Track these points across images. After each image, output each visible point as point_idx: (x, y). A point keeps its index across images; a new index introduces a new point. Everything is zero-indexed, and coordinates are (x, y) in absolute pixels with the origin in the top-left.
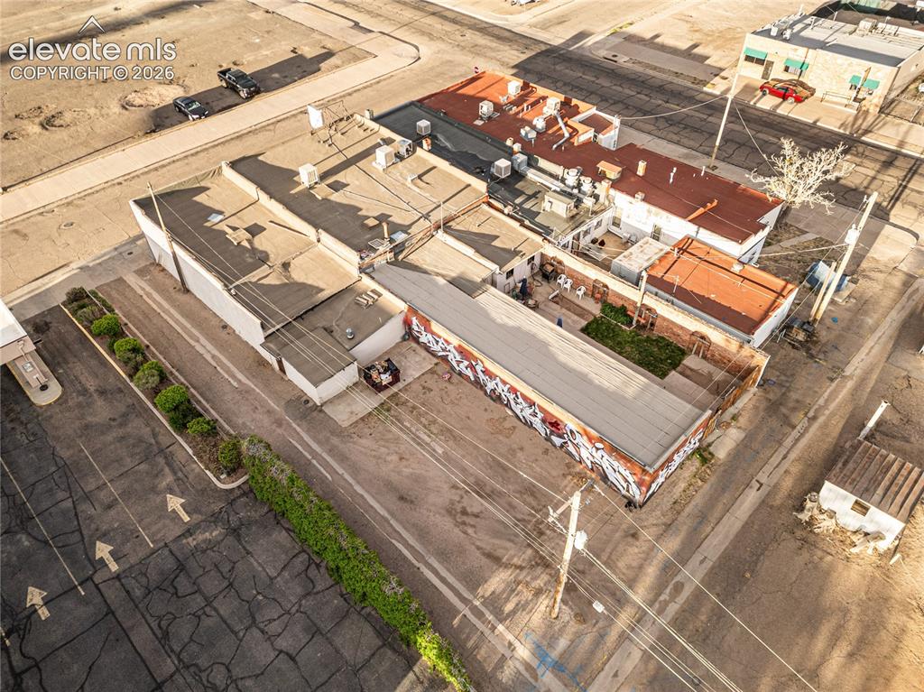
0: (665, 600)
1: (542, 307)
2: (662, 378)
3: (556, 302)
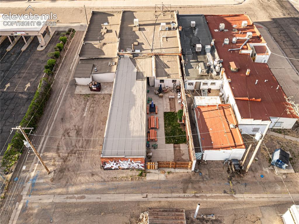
0: (75, 197)
1: (164, 98)
2: (166, 143)
3: (170, 100)
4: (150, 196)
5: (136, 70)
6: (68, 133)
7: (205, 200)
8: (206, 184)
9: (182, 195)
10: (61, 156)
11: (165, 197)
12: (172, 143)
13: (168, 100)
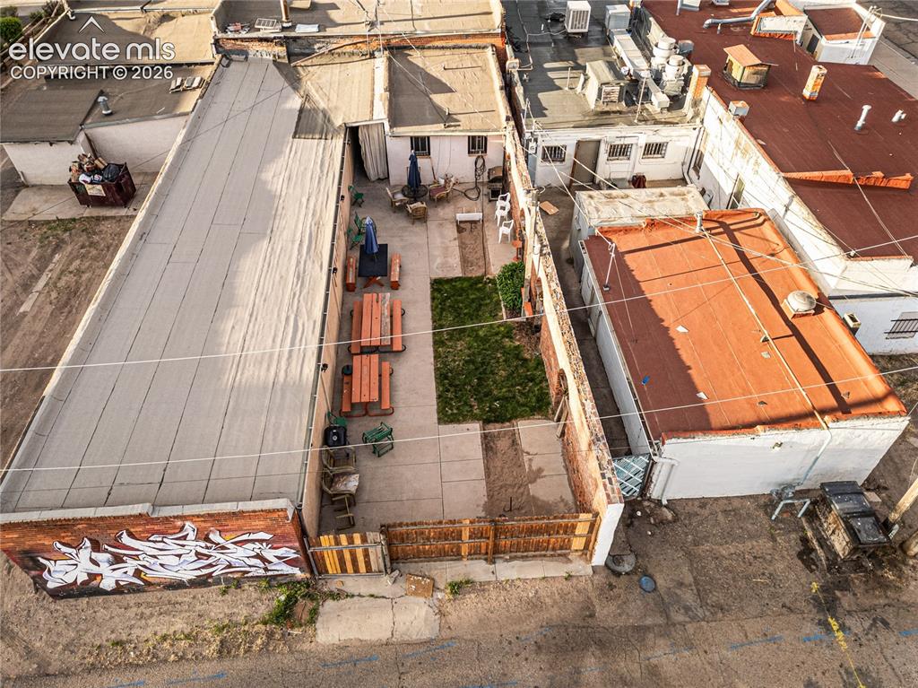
1: (432, 224)
2: (440, 421)
3: (460, 230)
5: (295, 102)
8: (690, 646)
12: (475, 418)
13: (452, 232)
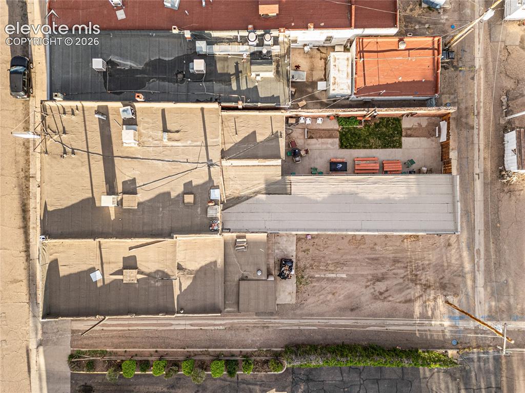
0: (478, 261)
1: (307, 147)
2: (401, 148)
3: (311, 138)
4: (477, 170)
6: (381, 294)
7: (482, 104)
8: (462, 99)
9: (476, 131)
10: (421, 294)
11: (479, 152)
12: (400, 138)
13: (313, 141)
